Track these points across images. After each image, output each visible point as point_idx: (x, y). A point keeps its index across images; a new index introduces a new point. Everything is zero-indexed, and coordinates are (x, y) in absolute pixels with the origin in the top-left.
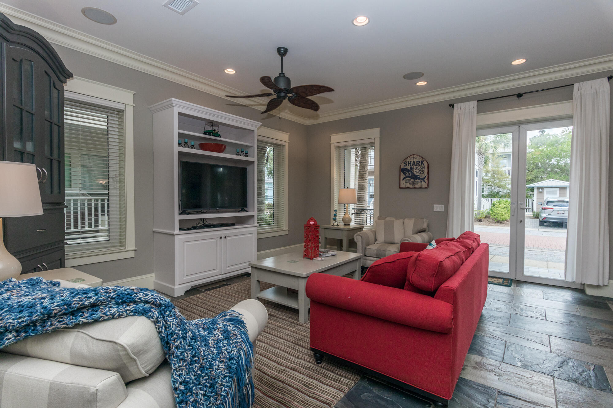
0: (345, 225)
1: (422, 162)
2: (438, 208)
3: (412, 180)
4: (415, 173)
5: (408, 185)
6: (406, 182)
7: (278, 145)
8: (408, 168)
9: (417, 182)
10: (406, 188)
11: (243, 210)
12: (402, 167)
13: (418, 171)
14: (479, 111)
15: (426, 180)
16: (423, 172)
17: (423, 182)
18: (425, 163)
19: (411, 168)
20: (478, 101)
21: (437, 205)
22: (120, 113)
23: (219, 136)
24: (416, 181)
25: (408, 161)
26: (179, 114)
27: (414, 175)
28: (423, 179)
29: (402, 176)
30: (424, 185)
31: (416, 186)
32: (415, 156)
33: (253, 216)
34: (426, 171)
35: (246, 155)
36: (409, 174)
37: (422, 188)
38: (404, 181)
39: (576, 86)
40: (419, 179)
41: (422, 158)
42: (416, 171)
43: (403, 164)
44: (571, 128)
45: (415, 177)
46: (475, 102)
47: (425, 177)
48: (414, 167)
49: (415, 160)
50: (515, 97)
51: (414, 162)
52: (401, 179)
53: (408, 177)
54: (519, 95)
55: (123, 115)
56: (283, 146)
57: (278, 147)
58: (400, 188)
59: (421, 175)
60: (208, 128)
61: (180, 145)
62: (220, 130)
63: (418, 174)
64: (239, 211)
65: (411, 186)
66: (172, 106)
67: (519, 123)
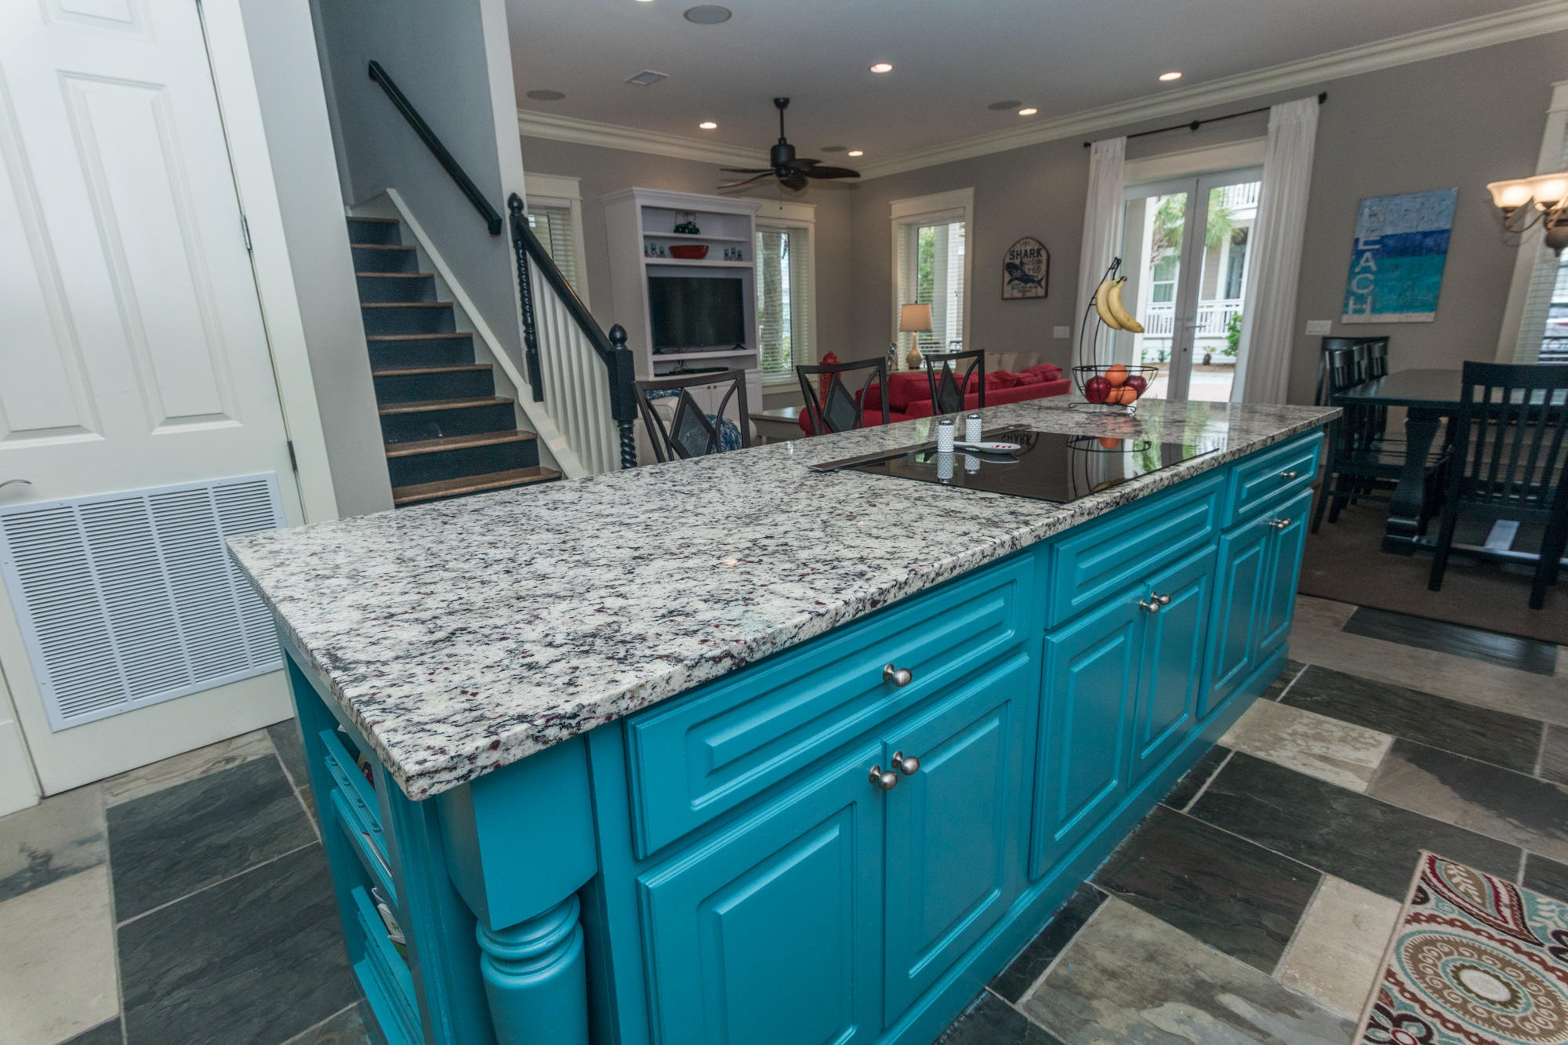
0: (911, 368)
1: (1039, 251)
2: (1060, 332)
3: (1022, 284)
4: (1027, 271)
5: (1017, 294)
6: (1013, 289)
7: (796, 229)
8: (1017, 262)
9: (1031, 287)
10: (1012, 299)
11: (739, 347)
12: (1008, 260)
13: (1031, 267)
14: (1130, 155)
15: (1043, 283)
16: (1039, 269)
17: (1039, 288)
18: (1043, 252)
19: (1022, 263)
20: (1129, 137)
21: (1059, 328)
22: (565, 211)
23: (697, 231)
24: (1028, 285)
25: (1016, 249)
26: (643, 207)
27: (1026, 275)
28: (1039, 282)
29: (1007, 277)
30: (1041, 292)
31: (1028, 294)
32: (1028, 240)
33: (754, 356)
34: (1044, 267)
35: (740, 257)
36: (1018, 274)
37: (1037, 297)
38: (1010, 286)
39: (1274, 109)
40: (1033, 281)
41: (1040, 244)
42: (1028, 268)
43: (1009, 256)
44: (1258, 184)
45: (1026, 279)
46: (1124, 139)
47: (1041, 279)
48: (1025, 260)
49: (1028, 248)
50: (1188, 130)
51: (1026, 251)
52: (1006, 283)
53: (1017, 279)
54: (1195, 126)
55: (569, 214)
56: (806, 230)
57: (796, 233)
58: (1003, 299)
59: (1035, 274)
60: (681, 221)
61: (646, 254)
62: (699, 223)
63: (1031, 273)
64: (734, 349)
65: (1020, 295)
66: (632, 197)
67: (1198, 176)
